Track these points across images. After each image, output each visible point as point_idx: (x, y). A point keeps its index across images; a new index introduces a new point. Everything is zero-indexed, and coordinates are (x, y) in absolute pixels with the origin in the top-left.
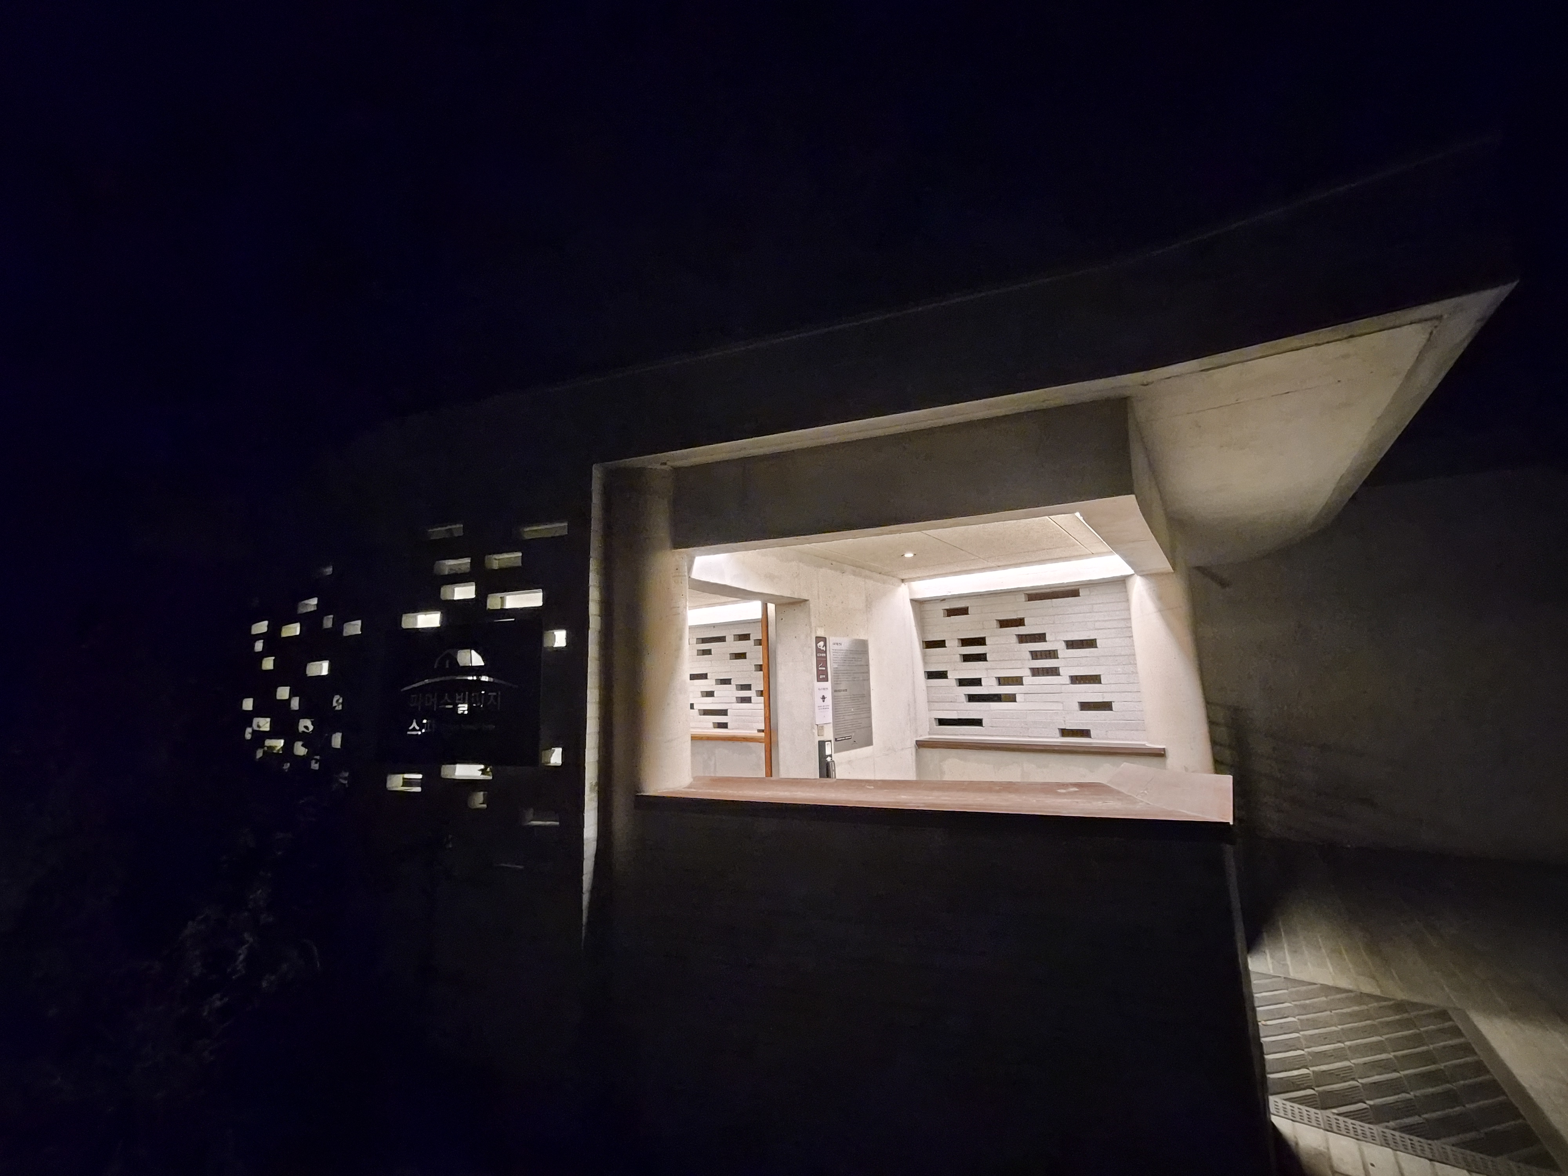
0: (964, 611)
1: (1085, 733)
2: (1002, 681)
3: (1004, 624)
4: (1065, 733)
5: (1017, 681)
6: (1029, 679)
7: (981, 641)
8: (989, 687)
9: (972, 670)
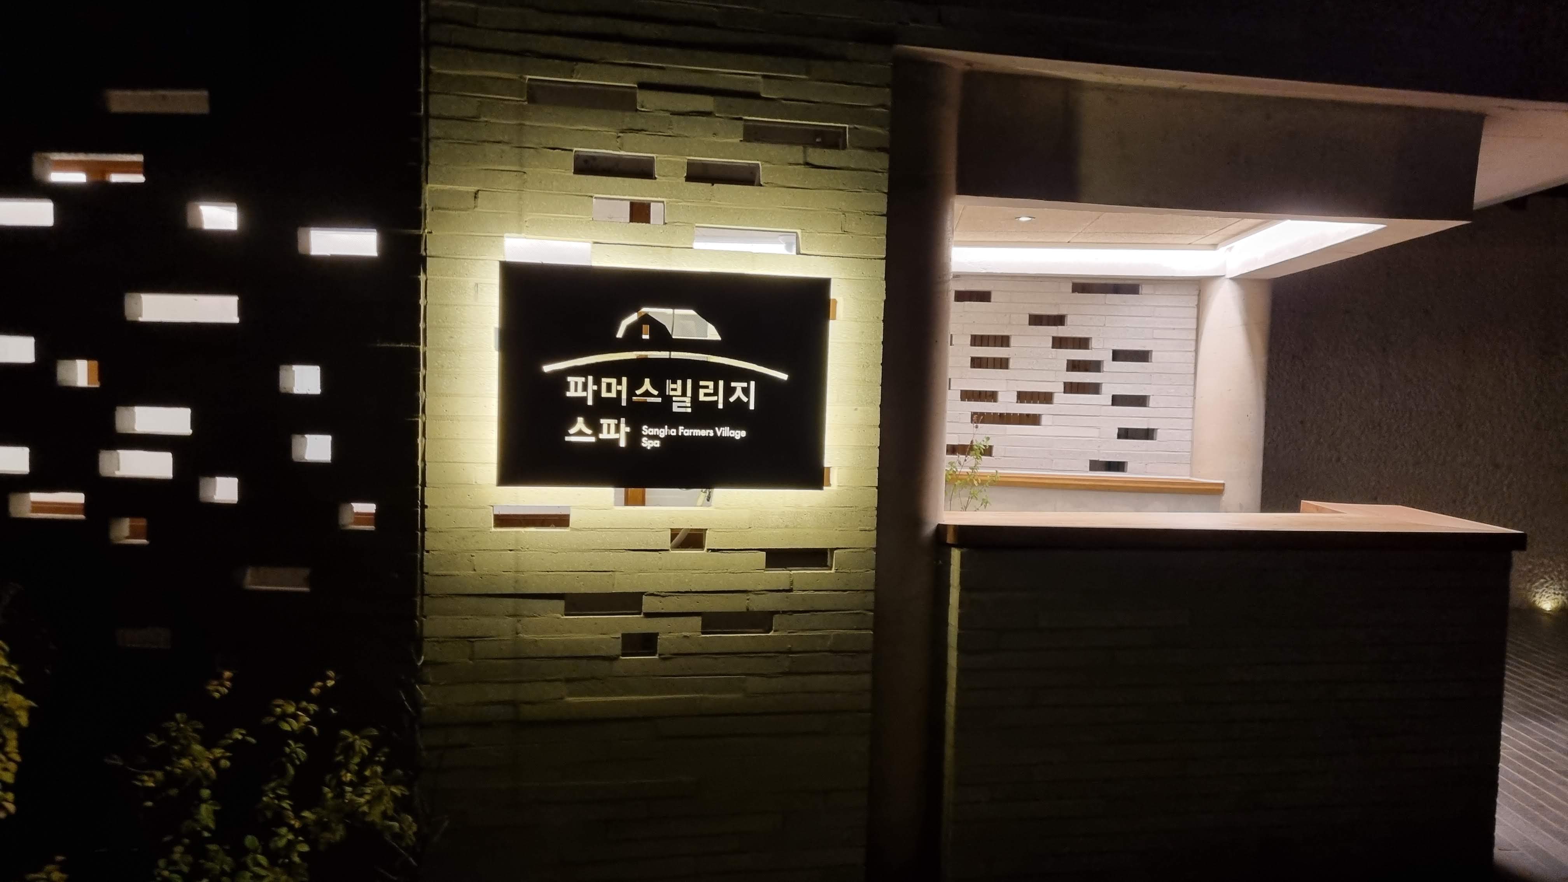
0: (984, 297)
1: (1118, 466)
2: (1023, 397)
3: (1036, 320)
4: (1095, 465)
5: (1046, 398)
6: (1060, 398)
7: (1003, 341)
8: (1007, 404)
9: (984, 380)
